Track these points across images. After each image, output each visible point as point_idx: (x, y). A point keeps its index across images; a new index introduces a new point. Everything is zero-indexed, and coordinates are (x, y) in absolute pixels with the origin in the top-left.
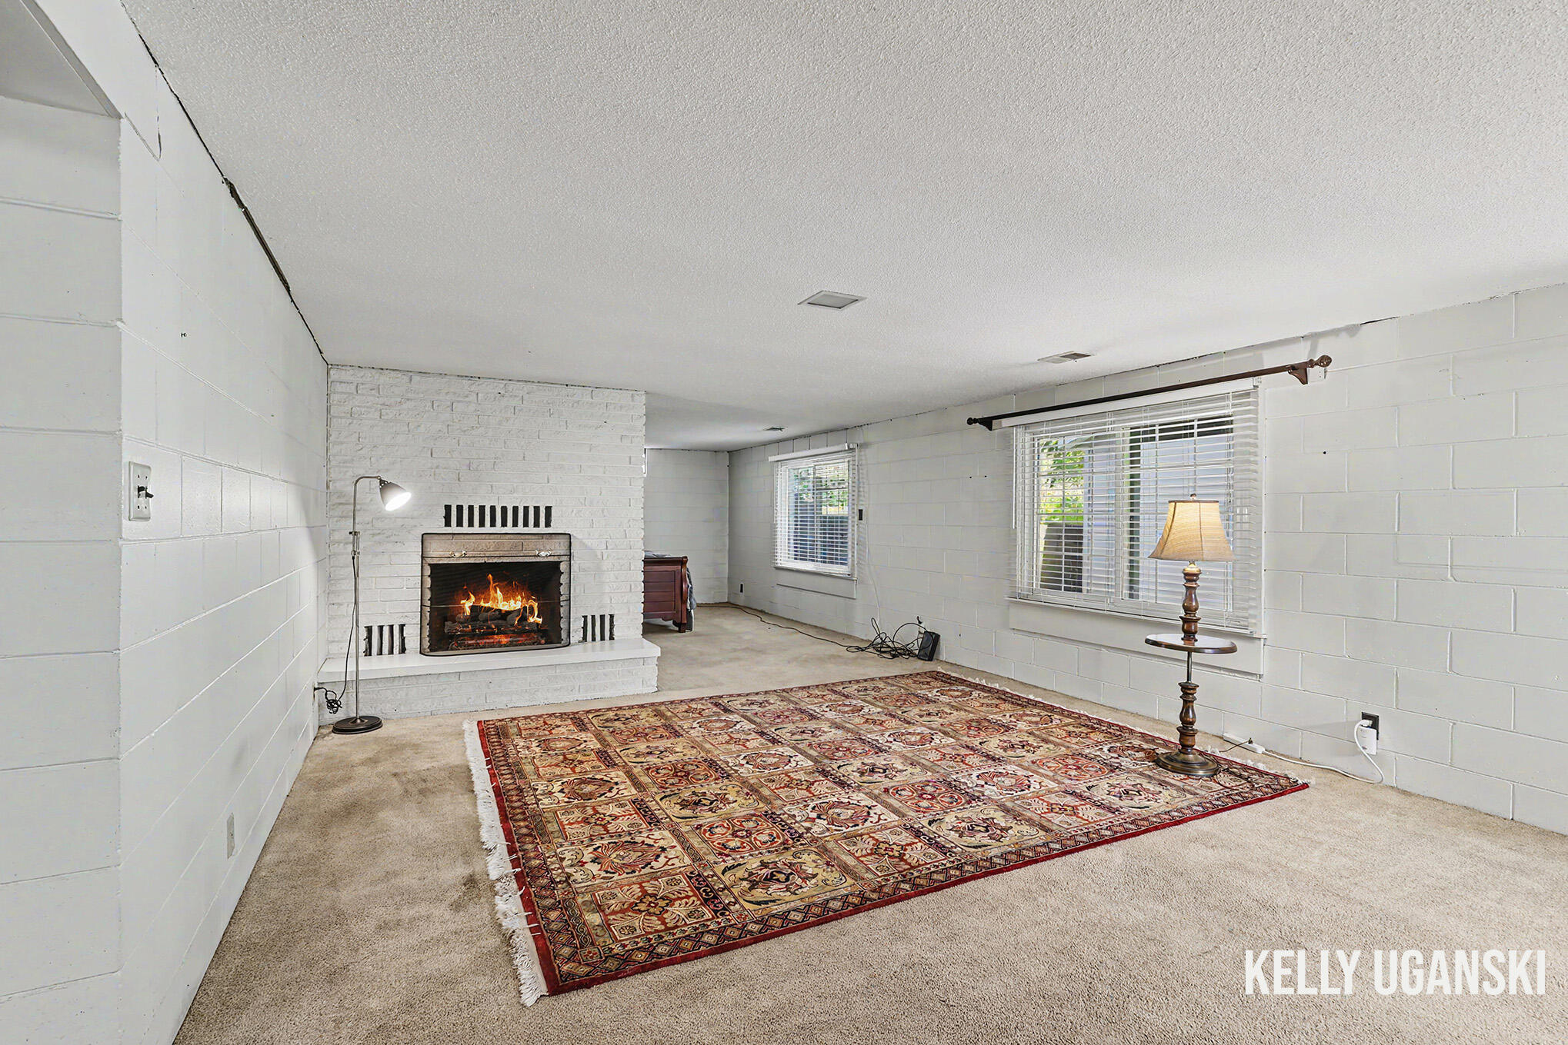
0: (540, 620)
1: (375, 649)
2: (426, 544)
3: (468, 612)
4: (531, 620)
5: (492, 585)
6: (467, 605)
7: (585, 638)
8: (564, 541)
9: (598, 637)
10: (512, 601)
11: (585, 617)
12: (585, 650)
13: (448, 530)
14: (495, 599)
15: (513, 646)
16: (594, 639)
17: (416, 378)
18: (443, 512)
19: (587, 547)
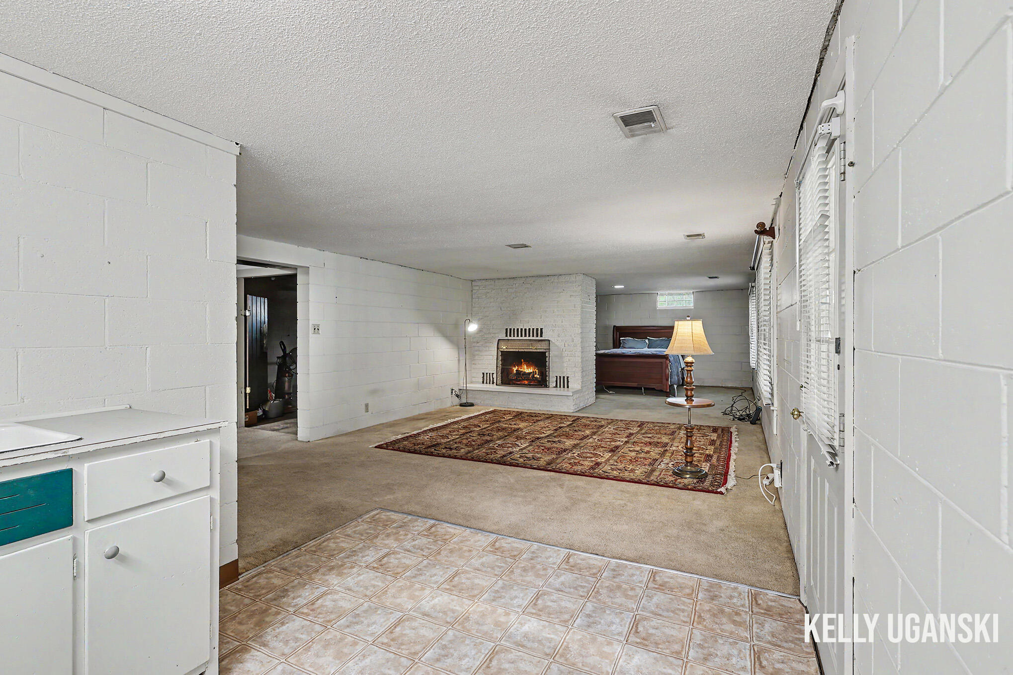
0: (538, 376)
1: (485, 382)
2: (500, 343)
3: (515, 372)
4: (535, 376)
5: (523, 363)
6: (515, 369)
7: (556, 386)
8: (547, 343)
9: (562, 386)
10: (529, 369)
11: (557, 377)
12: (557, 390)
13: (507, 338)
14: (524, 368)
15: (529, 386)
16: (560, 387)
17: (496, 281)
18: (505, 331)
19: (557, 346)
